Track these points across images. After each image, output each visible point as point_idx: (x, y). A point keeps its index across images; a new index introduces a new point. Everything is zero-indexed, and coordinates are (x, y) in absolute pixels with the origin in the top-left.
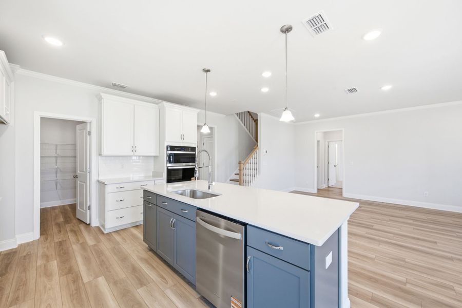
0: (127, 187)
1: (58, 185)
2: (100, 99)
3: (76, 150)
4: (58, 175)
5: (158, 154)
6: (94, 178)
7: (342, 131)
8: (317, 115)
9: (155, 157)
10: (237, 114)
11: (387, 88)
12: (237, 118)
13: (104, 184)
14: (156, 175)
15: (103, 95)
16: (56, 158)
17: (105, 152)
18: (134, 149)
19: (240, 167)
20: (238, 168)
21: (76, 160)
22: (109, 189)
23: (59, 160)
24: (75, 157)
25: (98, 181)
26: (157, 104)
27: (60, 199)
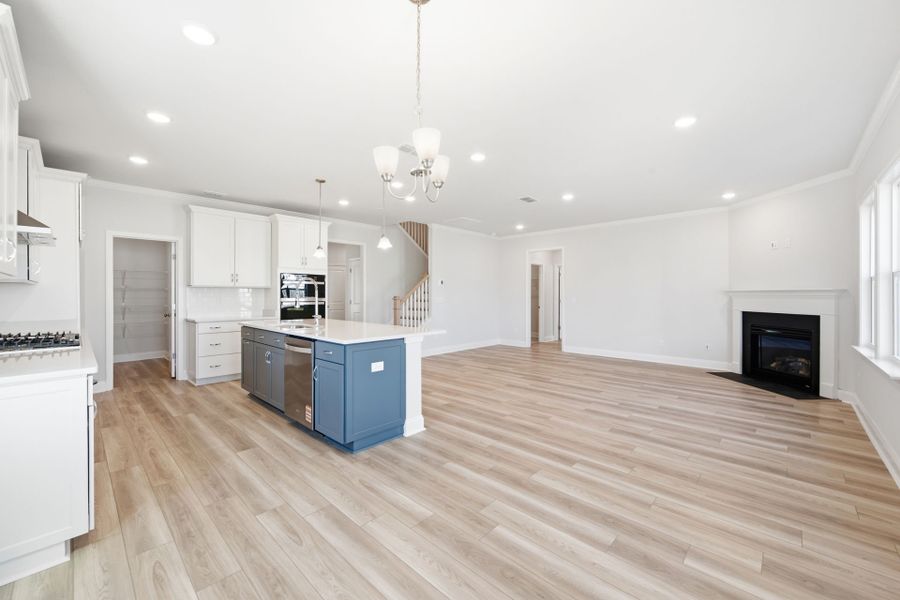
0: (225, 327)
2: (189, 212)
4: (126, 316)
5: (269, 285)
6: (181, 317)
7: (560, 251)
8: (520, 227)
9: (267, 289)
10: (403, 225)
11: (568, 197)
12: (404, 231)
13: (194, 322)
14: (267, 313)
15: (192, 207)
16: (124, 291)
17: (196, 282)
18: (234, 277)
19: (395, 304)
20: (392, 306)
22: (201, 329)
25: (187, 321)
26: (268, 215)
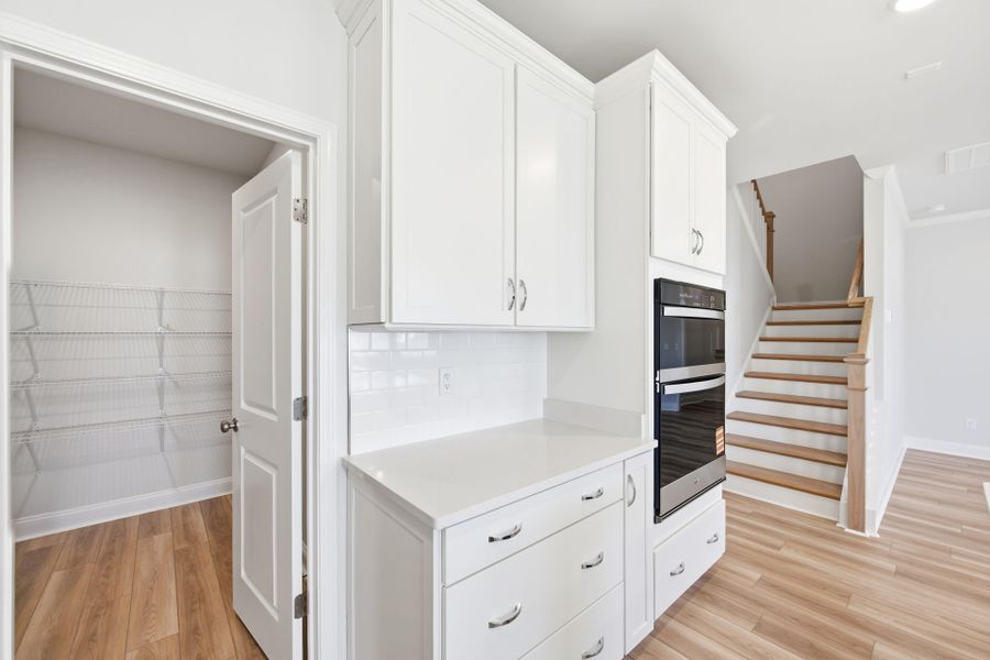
1: (168, 433)
3: (230, 311)
4: (166, 400)
16: (160, 337)
18: (516, 293)
21: (229, 347)
23: (170, 346)
24: (228, 336)
27: (174, 485)
